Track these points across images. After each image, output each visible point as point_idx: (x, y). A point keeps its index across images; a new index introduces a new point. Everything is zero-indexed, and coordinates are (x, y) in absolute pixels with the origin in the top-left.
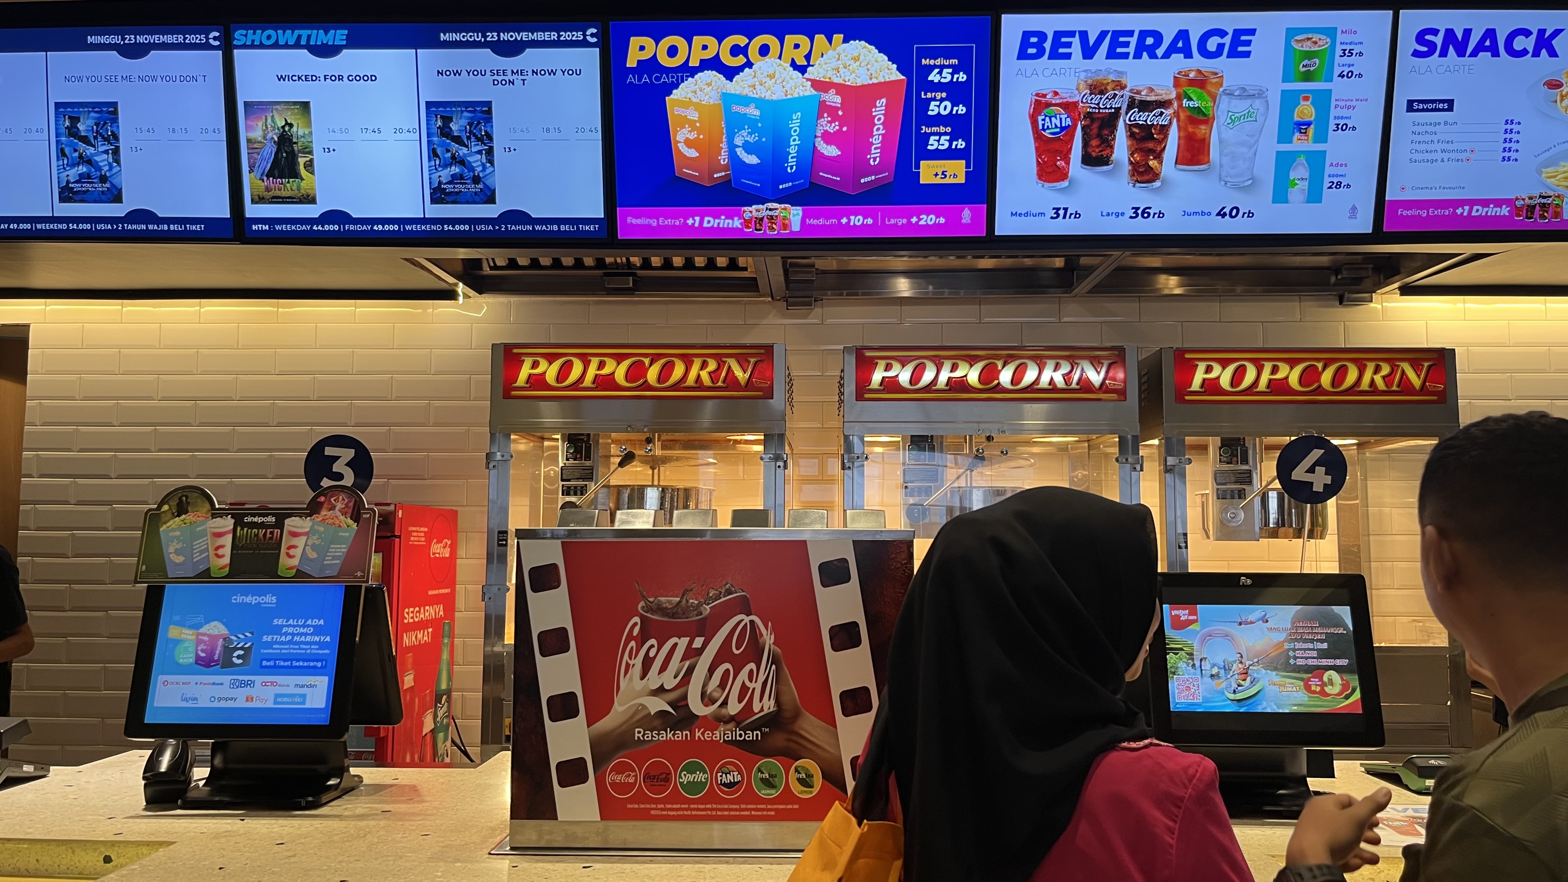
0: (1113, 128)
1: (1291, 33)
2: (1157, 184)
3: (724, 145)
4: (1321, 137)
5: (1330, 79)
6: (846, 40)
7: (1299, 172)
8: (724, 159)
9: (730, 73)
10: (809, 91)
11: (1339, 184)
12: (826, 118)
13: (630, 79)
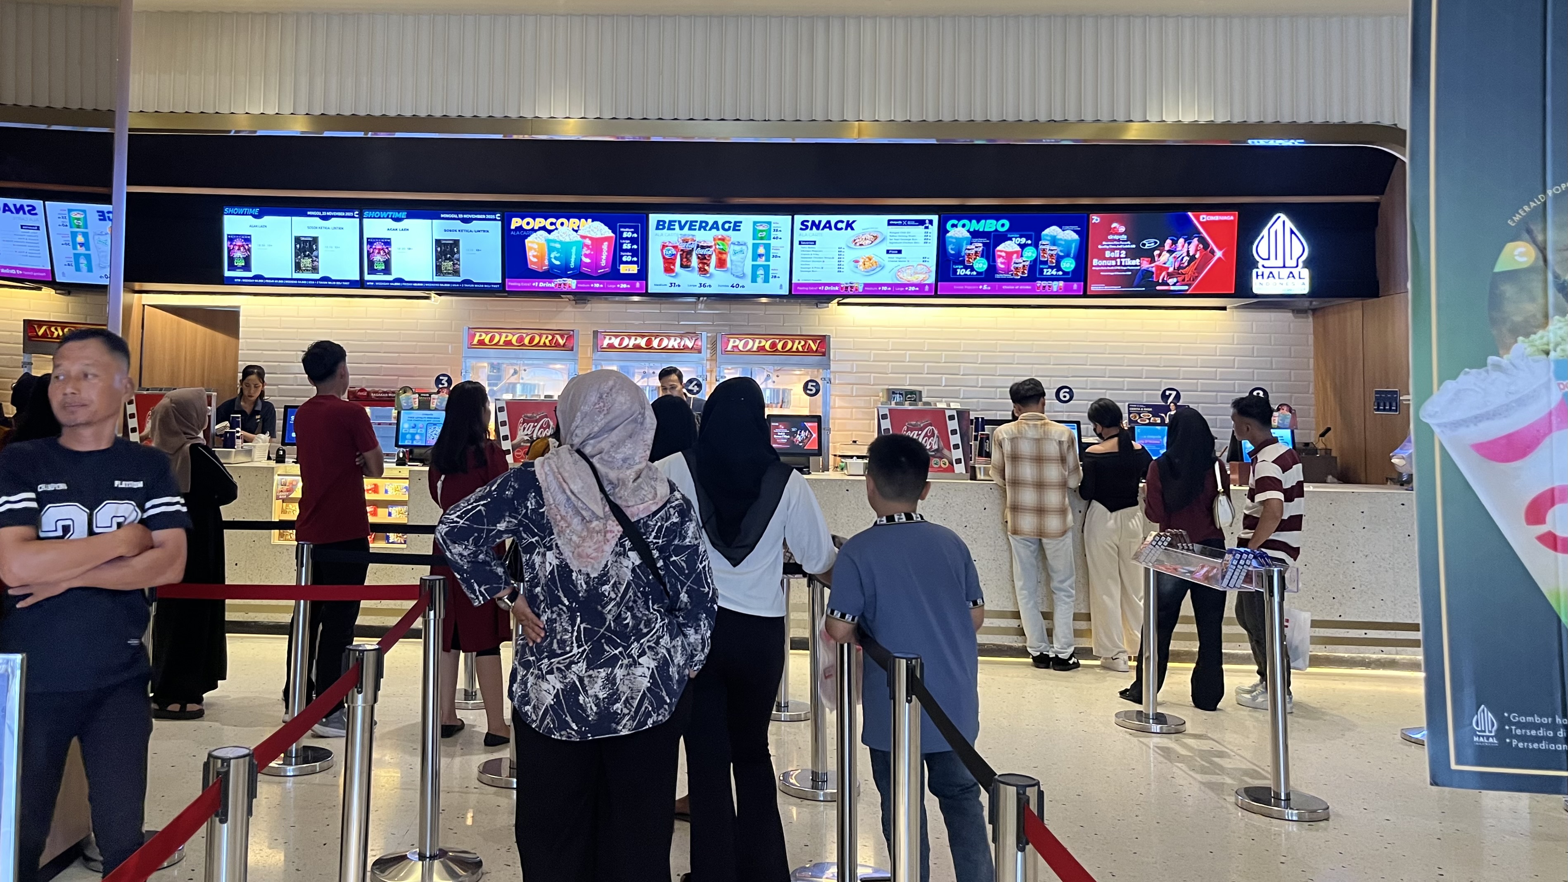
0: (691, 255)
1: (755, 223)
2: (708, 275)
3: (547, 257)
4: (768, 260)
5: (770, 239)
6: (593, 221)
7: (761, 272)
8: (546, 262)
9: (549, 232)
10: (579, 239)
11: (775, 277)
12: (585, 248)
13: (512, 233)
